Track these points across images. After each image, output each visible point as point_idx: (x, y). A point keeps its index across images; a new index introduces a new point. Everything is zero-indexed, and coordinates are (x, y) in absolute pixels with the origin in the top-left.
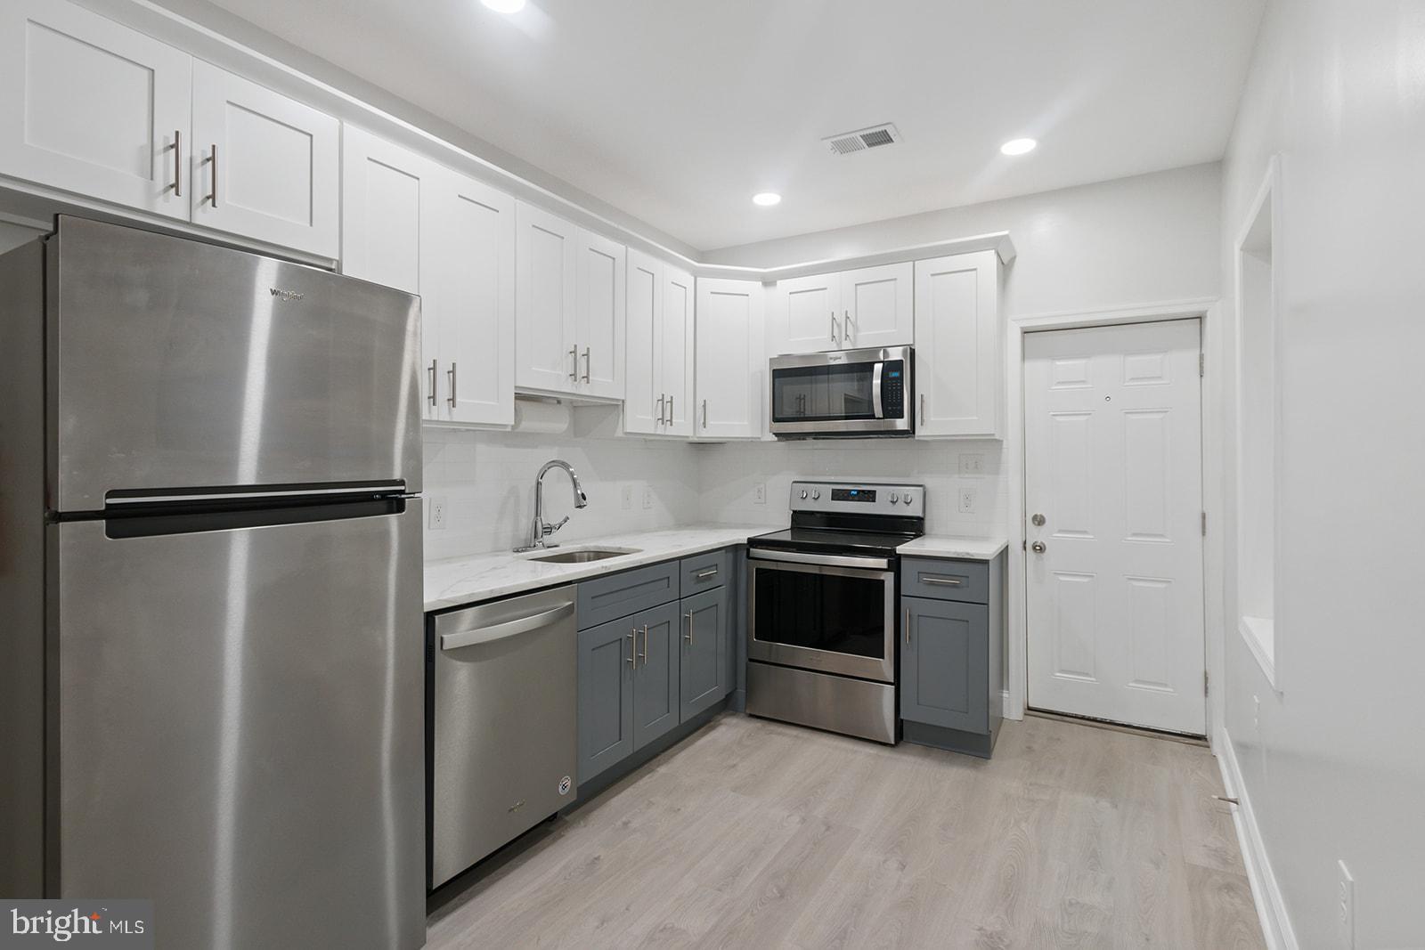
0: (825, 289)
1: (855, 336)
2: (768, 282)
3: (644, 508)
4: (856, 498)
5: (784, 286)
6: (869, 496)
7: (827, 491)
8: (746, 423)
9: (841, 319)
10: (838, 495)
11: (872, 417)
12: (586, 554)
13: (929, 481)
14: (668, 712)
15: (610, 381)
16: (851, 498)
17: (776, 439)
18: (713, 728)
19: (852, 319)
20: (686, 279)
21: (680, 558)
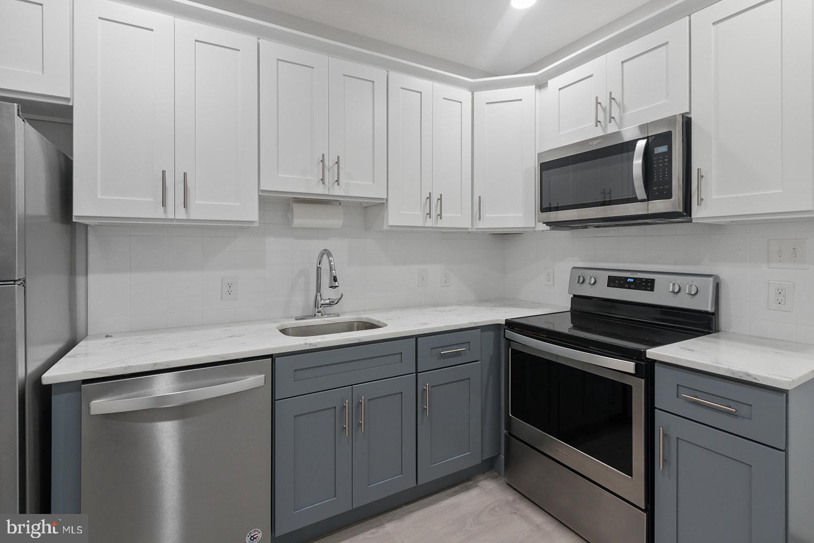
0: (591, 76)
1: (621, 118)
2: (541, 85)
3: (442, 287)
4: (633, 286)
5: (554, 83)
6: (647, 285)
7: (603, 277)
8: (521, 215)
9: (605, 101)
10: (614, 282)
11: (635, 200)
12: (356, 324)
13: (724, 271)
14: (402, 474)
15: (371, 183)
16: (626, 286)
17: (548, 228)
18: (467, 489)
19: (618, 99)
20: (464, 95)
21: (417, 337)
